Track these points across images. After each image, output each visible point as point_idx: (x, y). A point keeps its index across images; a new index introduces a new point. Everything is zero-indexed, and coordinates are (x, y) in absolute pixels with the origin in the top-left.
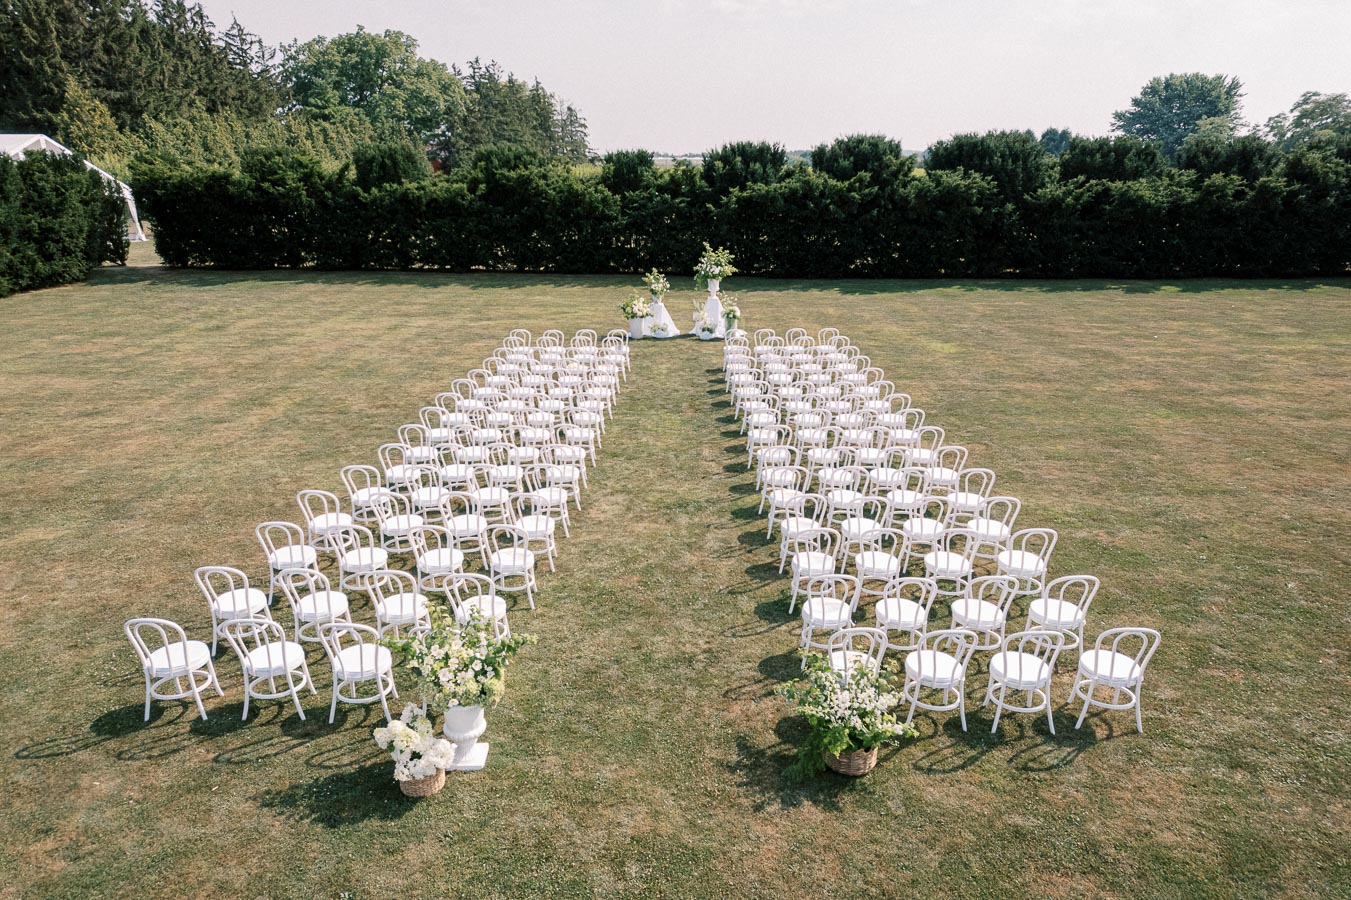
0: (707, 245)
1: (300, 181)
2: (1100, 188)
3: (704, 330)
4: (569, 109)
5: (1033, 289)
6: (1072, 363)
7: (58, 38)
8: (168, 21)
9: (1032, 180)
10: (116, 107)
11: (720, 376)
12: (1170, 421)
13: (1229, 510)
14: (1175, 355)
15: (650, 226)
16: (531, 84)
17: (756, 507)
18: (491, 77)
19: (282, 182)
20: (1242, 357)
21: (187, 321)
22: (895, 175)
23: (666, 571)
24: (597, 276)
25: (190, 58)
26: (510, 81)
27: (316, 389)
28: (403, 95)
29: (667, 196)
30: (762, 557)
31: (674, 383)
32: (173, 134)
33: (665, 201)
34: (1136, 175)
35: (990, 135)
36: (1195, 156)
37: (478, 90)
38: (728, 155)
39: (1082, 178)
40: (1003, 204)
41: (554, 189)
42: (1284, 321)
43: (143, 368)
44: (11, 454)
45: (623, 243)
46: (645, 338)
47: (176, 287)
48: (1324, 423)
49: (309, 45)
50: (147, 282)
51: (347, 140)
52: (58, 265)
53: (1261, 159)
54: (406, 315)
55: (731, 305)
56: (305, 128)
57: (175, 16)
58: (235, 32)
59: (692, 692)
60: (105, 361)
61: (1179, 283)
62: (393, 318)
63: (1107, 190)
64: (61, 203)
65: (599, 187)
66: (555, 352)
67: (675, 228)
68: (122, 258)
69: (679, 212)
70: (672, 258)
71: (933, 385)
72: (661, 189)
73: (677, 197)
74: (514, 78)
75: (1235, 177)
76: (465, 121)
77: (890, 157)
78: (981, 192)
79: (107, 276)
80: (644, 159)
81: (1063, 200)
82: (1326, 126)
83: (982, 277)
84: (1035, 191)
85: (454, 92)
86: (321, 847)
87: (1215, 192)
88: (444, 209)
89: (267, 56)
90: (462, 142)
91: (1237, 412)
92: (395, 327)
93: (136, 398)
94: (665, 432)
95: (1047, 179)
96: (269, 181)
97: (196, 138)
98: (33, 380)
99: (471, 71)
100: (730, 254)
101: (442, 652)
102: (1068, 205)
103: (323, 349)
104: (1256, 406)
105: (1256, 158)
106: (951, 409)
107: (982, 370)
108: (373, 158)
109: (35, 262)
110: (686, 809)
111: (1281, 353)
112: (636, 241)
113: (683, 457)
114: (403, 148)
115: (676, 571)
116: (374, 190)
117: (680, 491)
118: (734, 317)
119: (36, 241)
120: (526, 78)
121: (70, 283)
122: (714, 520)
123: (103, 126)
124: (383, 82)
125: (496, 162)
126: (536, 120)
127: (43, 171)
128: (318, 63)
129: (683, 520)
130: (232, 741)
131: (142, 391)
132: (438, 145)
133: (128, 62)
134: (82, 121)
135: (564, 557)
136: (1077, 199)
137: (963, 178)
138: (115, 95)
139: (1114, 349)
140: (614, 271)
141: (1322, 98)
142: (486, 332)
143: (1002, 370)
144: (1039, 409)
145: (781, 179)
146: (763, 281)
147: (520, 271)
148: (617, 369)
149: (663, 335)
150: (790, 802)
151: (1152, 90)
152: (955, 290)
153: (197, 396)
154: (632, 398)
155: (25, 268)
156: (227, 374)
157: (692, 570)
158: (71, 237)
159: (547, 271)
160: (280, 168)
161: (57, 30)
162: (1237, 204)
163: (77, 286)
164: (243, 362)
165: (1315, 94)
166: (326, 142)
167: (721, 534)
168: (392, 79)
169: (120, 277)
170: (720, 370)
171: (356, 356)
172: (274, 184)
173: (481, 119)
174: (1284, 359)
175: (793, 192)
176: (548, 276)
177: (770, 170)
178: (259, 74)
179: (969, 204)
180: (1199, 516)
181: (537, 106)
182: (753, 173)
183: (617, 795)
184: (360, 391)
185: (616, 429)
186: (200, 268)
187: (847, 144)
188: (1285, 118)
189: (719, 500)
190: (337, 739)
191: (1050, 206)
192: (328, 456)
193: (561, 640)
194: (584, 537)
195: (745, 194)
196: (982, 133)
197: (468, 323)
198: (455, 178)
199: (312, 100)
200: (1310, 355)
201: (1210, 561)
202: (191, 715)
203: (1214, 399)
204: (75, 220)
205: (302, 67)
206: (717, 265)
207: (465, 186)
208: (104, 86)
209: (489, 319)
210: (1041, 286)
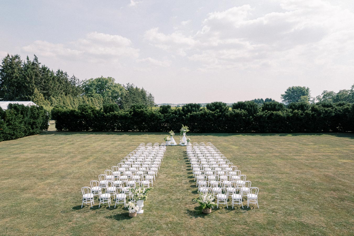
0: (183, 125)
1: (91, 111)
2: (271, 113)
3: (182, 144)
4: (150, 94)
5: (259, 135)
6: (262, 150)
7: (34, 80)
8: (59, 76)
9: (256, 111)
10: (44, 95)
11: (186, 153)
12: (280, 161)
13: (287, 176)
14: (285, 149)
15: (170, 121)
16: (141, 89)
17: (192, 176)
18: (132, 87)
19: (87, 112)
20: (300, 149)
21: (65, 143)
22: (225, 110)
23: (175, 186)
24: (158, 133)
25: (63, 83)
26: (136, 88)
27: (98, 156)
28: (111, 91)
29: (174, 115)
30: (193, 184)
31: (176, 154)
32: (57, 100)
33: (174, 116)
34: (278, 110)
35: (245, 102)
36: (292, 106)
37: (129, 90)
38: (188, 106)
39: (266, 111)
40: (249, 117)
41: (149, 113)
42: (312, 142)
43: (59, 152)
44: (37, 168)
45: (164, 125)
46: (169, 145)
47: (61, 135)
48: (312, 161)
49: (89, 80)
50: (54, 134)
51: (97, 101)
52: (34, 130)
53: (305, 107)
54: (115, 141)
55: (188, 138)
56: (87, 99)
57: (61, 75)
58: (73, 78)
59: (179, 204)
60: (50, 150)
61: (291, 134)
62: (112, 142)
63: (273, 113)
64: (38, 117)
65: (159, 113)
66: (150, 148)
67: (175, 122)
68: (47, 129)
69: (177, 118)
70: (175, 128)
71: (231, 155)
72: (173, 113)
73: (176, 115)
74: (137, 87)
75: (300, 111)
76: (125, 97)
77: (223, 107)
78: (244, 114)
79: (44, 133)
80: (169, 107)
81: (263, 116)
82: (330, 98)
83: (247, 133)
84: (256, 114)
85: (123, 90)
86: (117, 223)
87: (296, 114)
88: (124, 118)
89: (80, 83)
90: (124, 102)
91: (295, 159)
92: (113, 144)
93: (60, 158)
94: (174, 163)
95: (259, 111)
96: (84, 111)
97: (62, 101)
98: (36, 154)
99: (127, 86)
100: (188, 127)
101: (138, 190)
102: (264, 117)
103: (98, 148)
104: (299, 158)
105: (304, 107)
106: (234, 159)
107: (242, 152)
108: (108, 107)
109: (30, 129)
110: (178, 218)
111: (308, 148)
112: (167, 125)
113: (178, 168)
114: (115, 105)
115: (176, 186)
116: (108, 114)
117: (177, 173)
118: (189, 141)
119: (31, 125)
120: (140, 87)
121: (36, 134)
122: (184, 178)
123: (41, 99)
124: (106, 88)
125: (136, 107)
126: (142, 96)
127: (35, 110)
128: (91, 84)
129: (178, 178)
130: (98, 210)
131: (60, 156)
132: (118, 102)
133: (49, 85)
134: (37, 98)
135: (154, 184)
136: (266, 115)
137: (240, 111)
138: (45, 92)
139: (272, 148)
140: (162, 131)
141: (328, 92)
142: (133, 144)
143: (247, 151)
144: (253, 159)
145: (200, 111)
146: (196, 134)
147: (140, 131)
148: (163, 151)
149: (173, 145)
150: (196, 217)
151: (289, 90)
152: (240, 135)
153: (72, 157)
154: (167, 157)
155: (28, 131)
156: (78, 153)
157: (179, 186)
158: (39, 124)
159: (146, 131)
160: (87, 109)
161: (34, 78)
162: (302, 116)
163: (38, 135)
164: (81, 151)
165: (326, 91)
166: (92, 102)
167: (185, 180)
168: (108, 87)
169: (47, 133)
170: (186, 152)
171: (105, 149)
172: (85, 112)
173: (129, 97)
174: (308, 149)
175: (202, 114)
176: (147, 133)
177: (197, 109)
178: (77, 87)
179: (242, 116)
180: (280, 177)
181: (142, 94)
182: (193, 110)
183: (166, 216)
184: (108, 156)
185: (163, 163)
186: (65, 131)
187: (214, 104)
188: (321, 96)
189: (185, 175)
190: (117, 210)
191: (260, 117)
192: (104, 168)
193: (155, 196)
194: (158, 181)
195: (191, 114)
196: (244, 101)
197: (129, 143)
198: (126, 111)
199: (89, 92)
200: (314, 149)
201: (280, 184)
202: (89, 207)
203: (291, 157)
204: (40, 120)
205: (87, 85)
206: (185, 129)
207: (129, 113)
208: (43, 90)
209: (134, 142)
210: (260, 135)
